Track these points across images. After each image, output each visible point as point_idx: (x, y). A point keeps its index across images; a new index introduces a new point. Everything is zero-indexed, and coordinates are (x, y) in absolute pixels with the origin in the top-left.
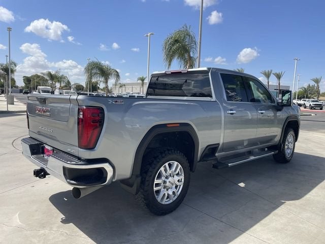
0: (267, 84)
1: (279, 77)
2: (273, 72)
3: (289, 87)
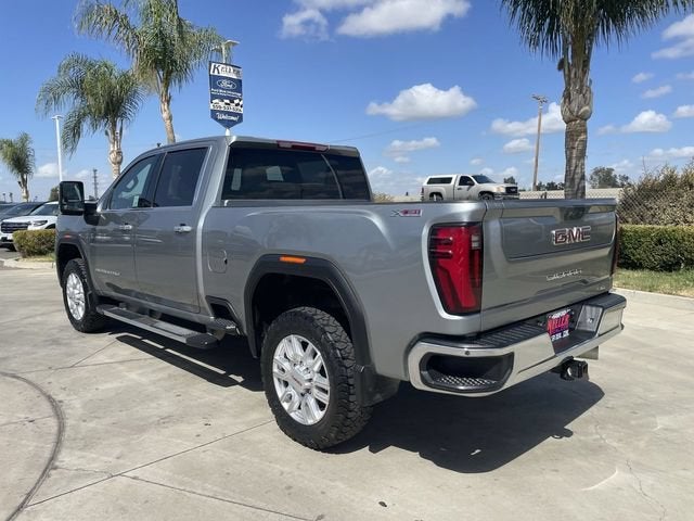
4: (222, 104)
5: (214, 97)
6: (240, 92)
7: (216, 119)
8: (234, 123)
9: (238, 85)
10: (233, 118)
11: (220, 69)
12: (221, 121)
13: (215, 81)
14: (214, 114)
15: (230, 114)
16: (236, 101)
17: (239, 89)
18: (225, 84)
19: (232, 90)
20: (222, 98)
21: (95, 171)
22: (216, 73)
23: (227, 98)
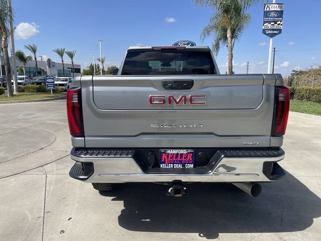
0: (61, 63)
1: (71, 55)
2: (65, 51)
3: (80, 65)
4: (269, 25)
5: (265, 22)
6: (282, 17)
7: (265, 34)
8: (275, 34)
9: (280, 14)
10: (275, 32)
11: (270, 7)
12: (268, 35)
13: (267, 14)
14: (264, 31)
15: (274, 30)
16: (278, 23)
17: (281, 16)
18: (272, 14)
19: (276, 17)
20: (269, 22)
21: (248, 63)
22: (268, 9)
23: (273, 21)
